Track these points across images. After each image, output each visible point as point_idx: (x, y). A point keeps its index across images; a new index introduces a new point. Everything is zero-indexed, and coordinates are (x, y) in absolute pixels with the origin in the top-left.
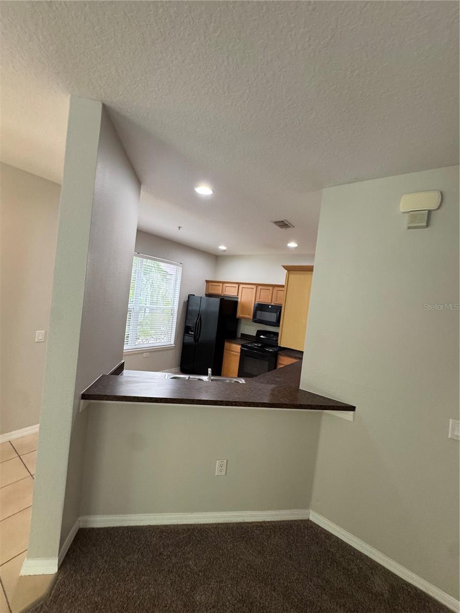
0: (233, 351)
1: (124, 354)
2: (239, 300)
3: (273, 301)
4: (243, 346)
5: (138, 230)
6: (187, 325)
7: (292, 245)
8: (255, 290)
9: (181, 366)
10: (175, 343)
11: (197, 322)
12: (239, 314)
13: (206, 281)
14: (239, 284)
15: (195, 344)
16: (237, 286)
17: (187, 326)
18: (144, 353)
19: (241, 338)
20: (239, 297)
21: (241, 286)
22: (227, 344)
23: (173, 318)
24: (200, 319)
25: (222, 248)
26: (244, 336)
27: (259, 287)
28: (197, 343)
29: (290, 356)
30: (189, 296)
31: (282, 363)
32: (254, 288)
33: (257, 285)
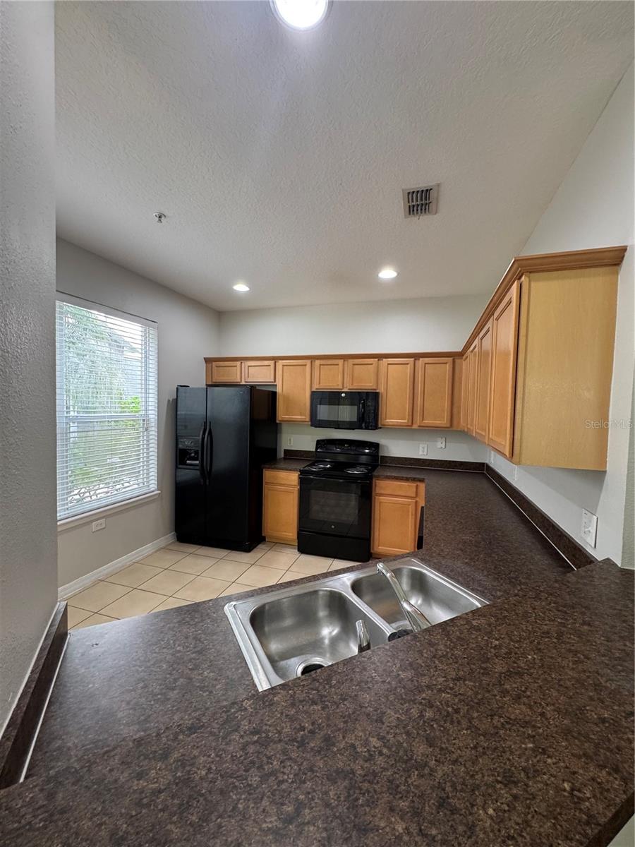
0: (284, 485)
1: (59, 529)
2: (279, 390)
3: (345, 386)
4: (302, 472)
5: (58, 238)
6: (180, 446)
7: (388, 274)
8: (308, 367)
9: (176, 531)
10: (160, 487)
11: (203, 438)
12: (281, 415)
13: (204, 358)
14: (275, 359)
15: (205, 482)
16: (272, 363)
17: (181, 450)
18: (92, 521)
19: (285, 459)
20: (279, 383)
21: (281, 363)
22: (268, 474)
23: (148, 437)
24: (210, 433)
25: (241, 288)
26: (292, 455)
27: (318, 362)
28: (208, 481)
29: (396, 478)
30: (177, 388)
31: (383, 492)
32: (306, 365)
33: (312, 358)
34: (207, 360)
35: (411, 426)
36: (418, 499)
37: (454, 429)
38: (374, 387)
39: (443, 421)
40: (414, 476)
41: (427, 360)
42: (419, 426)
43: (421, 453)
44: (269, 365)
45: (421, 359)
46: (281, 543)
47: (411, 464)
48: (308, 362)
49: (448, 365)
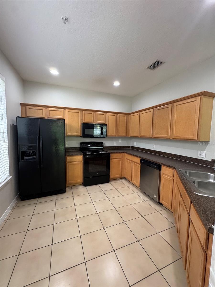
0: (76, 162)
2: (66, 122)
3: (94, 122)
4: (84, 155)
6: (21, 150)
8: (80, 113)
10: (10, 174)
12: (68, 133)
13: (20, 103)
14: (64, 108)
15: (40, 167)
16: (63, 110)
20: (66, 119)
21: (67, 110)
22: (68, 158)
25: (54, 72)
27: (84, 112)
28: (42, 165)
29: (117, 153)
30: (17, 118)
31: (112, 158)
32: (78, 112)
33: (82, 110)
34: (22, 105)
35: (116, 136)
36: (122, 158)
37: (127, 136)
38: (105, 123)
39: (124, 134)
40: (122, 151)
41: (120, 115)
42: (118, 136)
43: (114, 145)
44: (61, 111)
45: (118, 114)
46: (74, 185)
47: (112, 148)
48: (80, 111)
49: (125, 117)
